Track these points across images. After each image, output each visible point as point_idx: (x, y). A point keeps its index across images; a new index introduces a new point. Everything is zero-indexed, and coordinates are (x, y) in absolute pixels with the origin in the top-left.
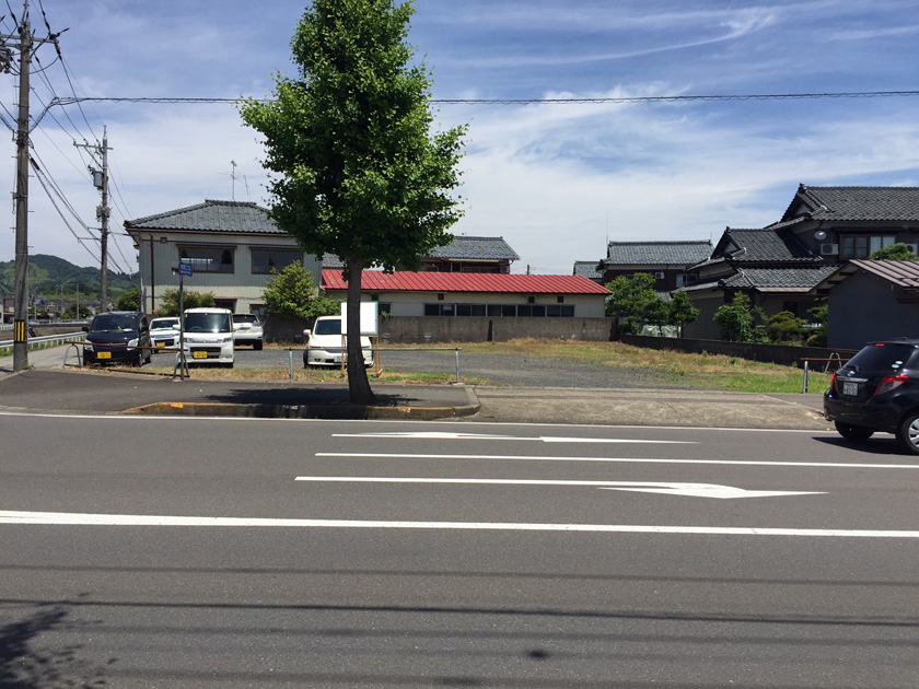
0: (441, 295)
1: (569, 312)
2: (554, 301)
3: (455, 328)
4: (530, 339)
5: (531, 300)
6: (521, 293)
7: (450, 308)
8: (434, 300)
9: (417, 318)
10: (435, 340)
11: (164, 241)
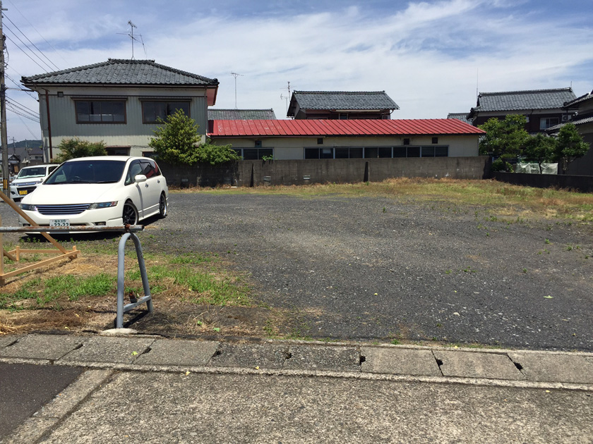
0: (320, 139)
1: (443, 152)
2: (428, 143)
3: (333, 170)
4: (405, 179)
5: (407, 142)
6: (397, 136)
7: (329, 152)
8: (313, 144)
9: (297, 161)
10: (313, 182)
11: (60, 94)
